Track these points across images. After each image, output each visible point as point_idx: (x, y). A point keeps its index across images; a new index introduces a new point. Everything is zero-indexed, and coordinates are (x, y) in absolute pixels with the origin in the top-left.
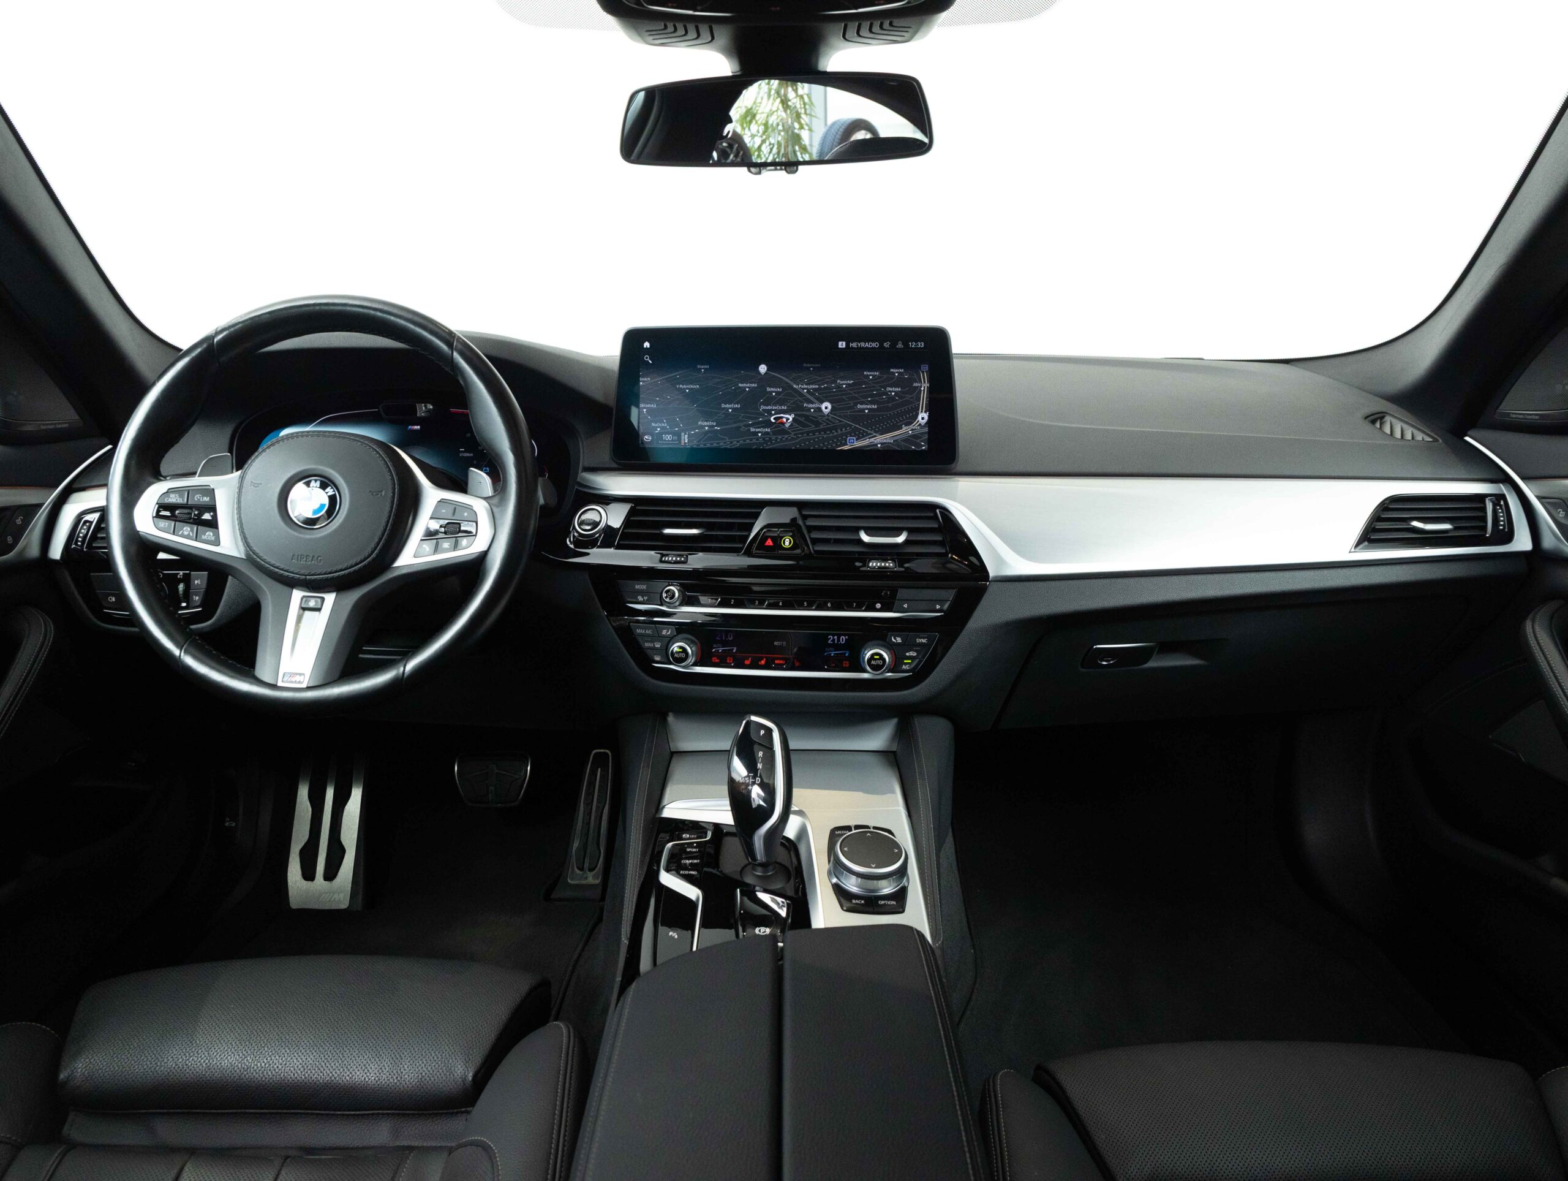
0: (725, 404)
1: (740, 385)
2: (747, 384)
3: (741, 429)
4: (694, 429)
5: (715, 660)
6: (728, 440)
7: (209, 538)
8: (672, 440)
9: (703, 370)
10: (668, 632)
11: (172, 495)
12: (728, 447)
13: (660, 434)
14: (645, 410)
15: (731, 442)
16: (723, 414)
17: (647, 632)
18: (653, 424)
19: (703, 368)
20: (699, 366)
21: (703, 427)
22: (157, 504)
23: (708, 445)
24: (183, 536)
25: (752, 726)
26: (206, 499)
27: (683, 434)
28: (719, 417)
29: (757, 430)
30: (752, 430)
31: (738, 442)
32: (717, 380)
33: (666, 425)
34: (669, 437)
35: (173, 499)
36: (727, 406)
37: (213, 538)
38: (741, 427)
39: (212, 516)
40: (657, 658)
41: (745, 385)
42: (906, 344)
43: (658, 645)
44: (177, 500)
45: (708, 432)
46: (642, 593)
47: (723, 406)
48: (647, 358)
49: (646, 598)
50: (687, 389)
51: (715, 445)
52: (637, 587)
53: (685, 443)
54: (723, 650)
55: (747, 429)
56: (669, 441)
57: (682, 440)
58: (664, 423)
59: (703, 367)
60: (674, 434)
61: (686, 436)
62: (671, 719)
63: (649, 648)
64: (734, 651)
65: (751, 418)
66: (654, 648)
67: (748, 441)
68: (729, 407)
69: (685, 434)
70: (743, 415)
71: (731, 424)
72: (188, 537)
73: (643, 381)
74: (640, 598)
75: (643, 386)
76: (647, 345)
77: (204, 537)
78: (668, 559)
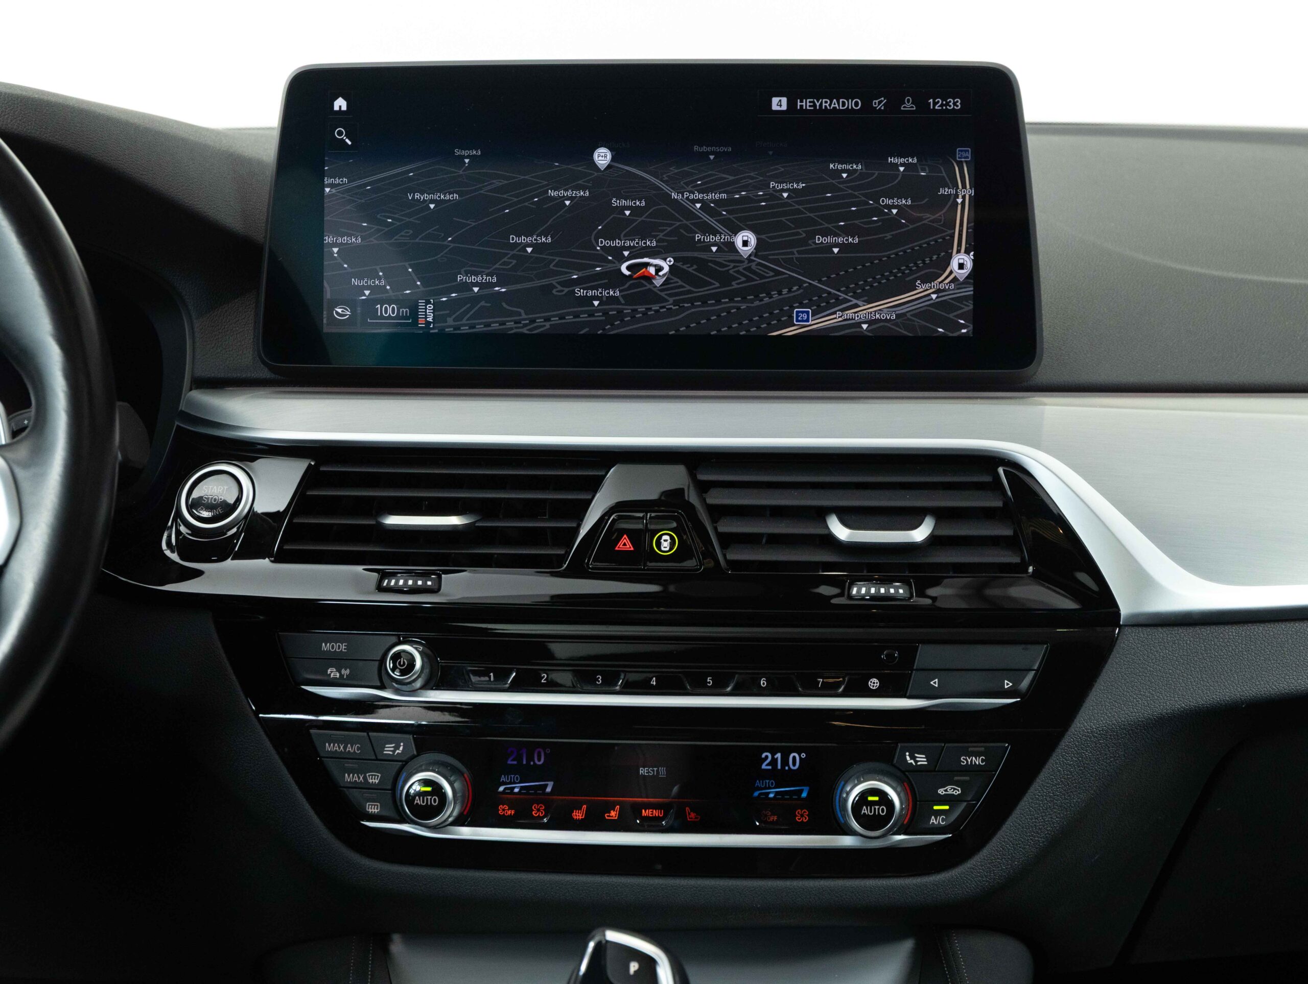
0: (519, 236)
1: (552, 193)
2: (566, 190)
3: (554, 292)
4: (447, 292)
5: (506, 811)
6: (524, 316)
8: (398, 317)
9: (467, 161)
10: (397, 748)
12: (525, 331)
13: (370, 303)
14: (335, 250)
15: (533, 321)
16: (513, 257)
17: (349, 748)
18: (355, 282)
19: (467, 155)
20: (457, 152)
21: (468, 287)
23: (480, 328)
25: (610, 954)
27: (422, 302)
28: (504, 263)
29: (590, 293)
30: (580, 292)
31: (547, 319)
32: (497, 183)
33: (383, 283)
34: (390, 310)
36: (523, 239)
38: (552, 287)
40: (373, 809)
41: (562, 193)
42: (922, 105)
43: (374, 779)
45: (477, 298)
46: (337, 660)
47: (513, 239)
48: (340, 133)
49: (346, 672)
50: (432, 201)
51: (495, 326)
52: (326, 647)
53: (428, 323)
54: (522, 788)
55: (566, 290)
56: (390, 317)
57: (421, 315)
58: (379, 278)
59: (465, 153)
60: (400, 303)
61: (430, 307)
62: (397, 947)
63: (355, 786)
64: (549, 789)
65: (578, 268)
66: (366, 786)
67: (569, 318)
68: (527, 242)
69: (428, 302)
70: (558, 259)
71: (532, 280)
73: (331, 186)
74: (333, 673)
75: (331, 195)
76: (340, 104)
78: (397, 582)
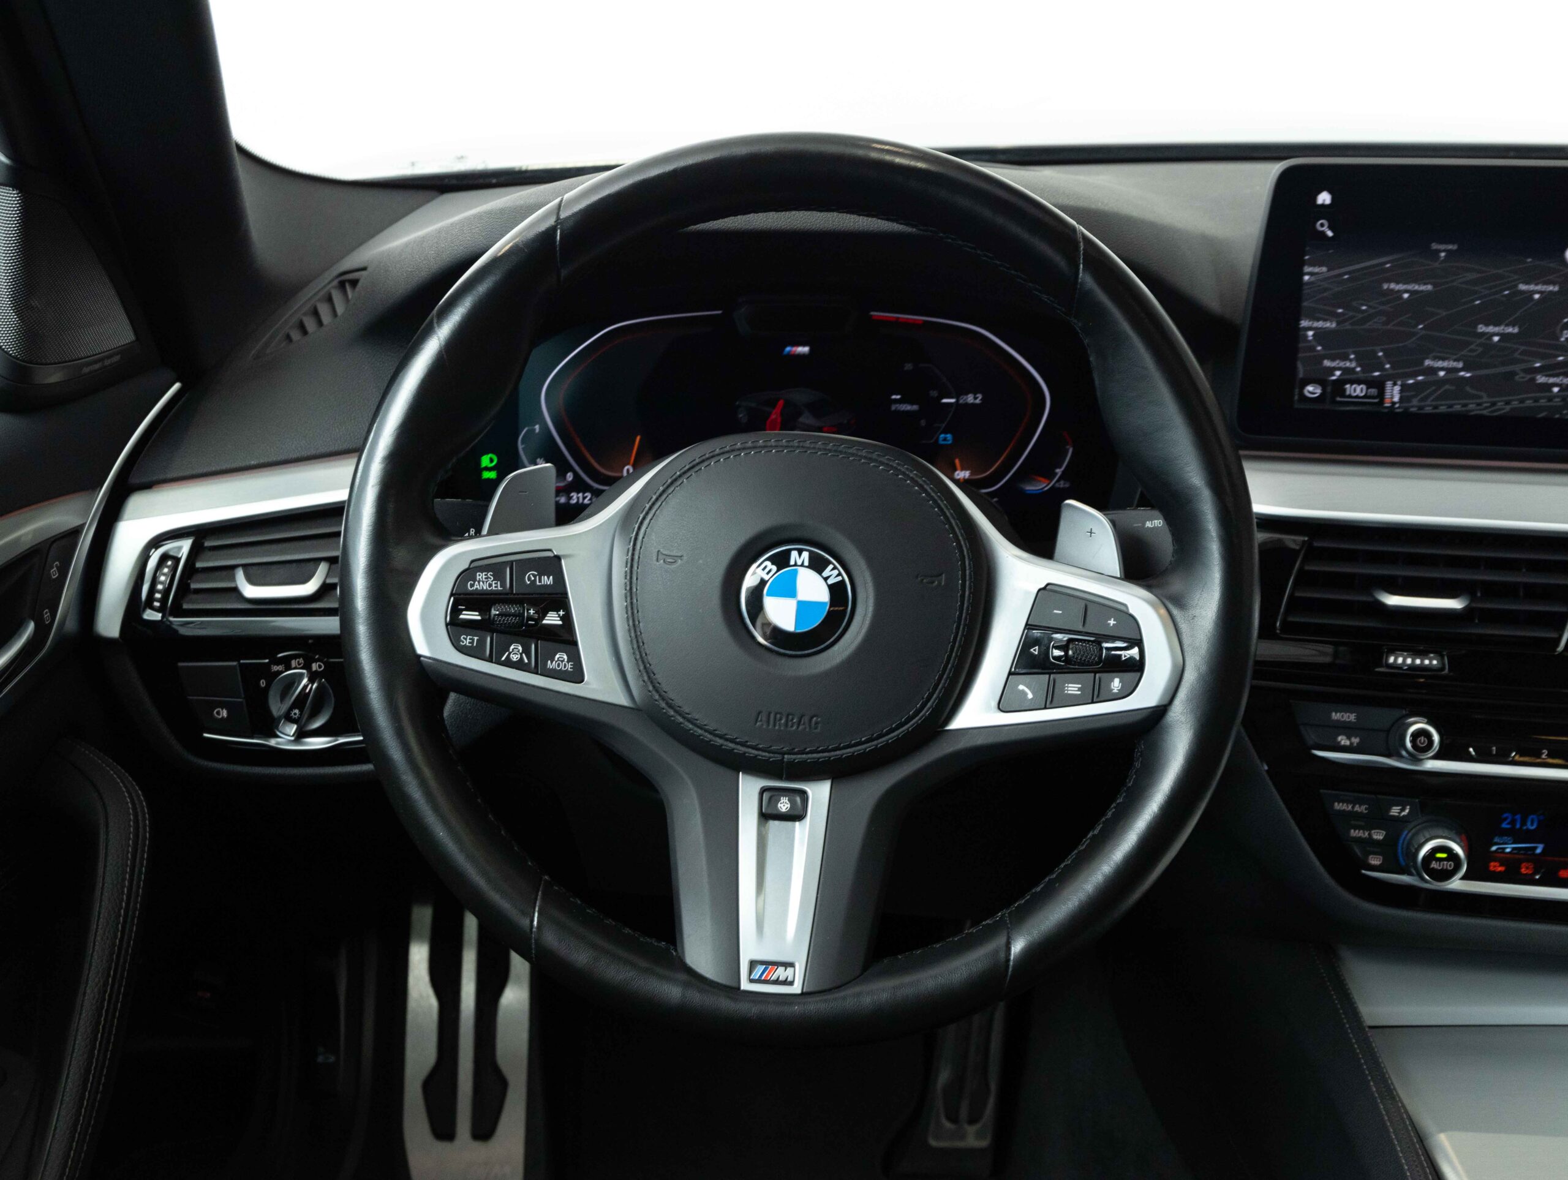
0: (1487, 325)
1: (1522, 287)
2: (1536, 284)
3: (1517, 378)
4: (1414, 375)
5: (1496, 867)
6: (1485, 399)
7: (562, 666)
8: (1365, 397)
9: (1443, 254)
10: (1403, 810)
11: (480, 576)
12: (1485, 412)
13: (1340, 384)
14: (1310, 333)
15: (1494, 404)
16: (1479, 345)
17: (1357, 808)
18: (1327, 363)
19: (1443, 249)
20: (1435, 246)
21: (1434, 371)
22: (452, 595)
23: (1443, 409)
24: (508, 663)
26: (547, 580)
27: (1389, 384)
28: (1472, 351)
29: (1552, 380)
30: (1541, 379)
31: (1508, 403)
32: (1471, 276)
33: (1353, 365)
34: (1357, 390)
35: (484, 583)
36: (1491, 329)
37: (569, 667)
38: (1513, 374)
39: (562, 618)
40: (1375, 861)
41: (1532, 287)
43: (1378, 835)
44: (490, 585)
45: (1443, 381)
46: (1346, 729)
47: (1481, 328)
48: (1322, 225)
49: (1356, 741)
50: (1406, 291)
51: (1458, 408)
52: (1336, 716)
53: (1394, 403)
54: (1514, 849)
55: (1529, 377)
56: (1357, 397)
57: (1388, 395)
58: (1351, 360)
59: (1442, 247)
60: (1370, 383)
61: (1397, 389)
63: (1359, 840)
64: (1539, 851)
65: (1542, 357)
66: (1370, 841)
67: (1529, 403)
68: (1494, 332)
69: (1395, 384)
70: (1522, 348)
71: (1495, 366)
72: (519, 666)
73: (1311, 274)
74: (1343, 740)
75: (1309, 283)
76: (1324, 198)
77: (551, 665)
78: (1396, 660)
